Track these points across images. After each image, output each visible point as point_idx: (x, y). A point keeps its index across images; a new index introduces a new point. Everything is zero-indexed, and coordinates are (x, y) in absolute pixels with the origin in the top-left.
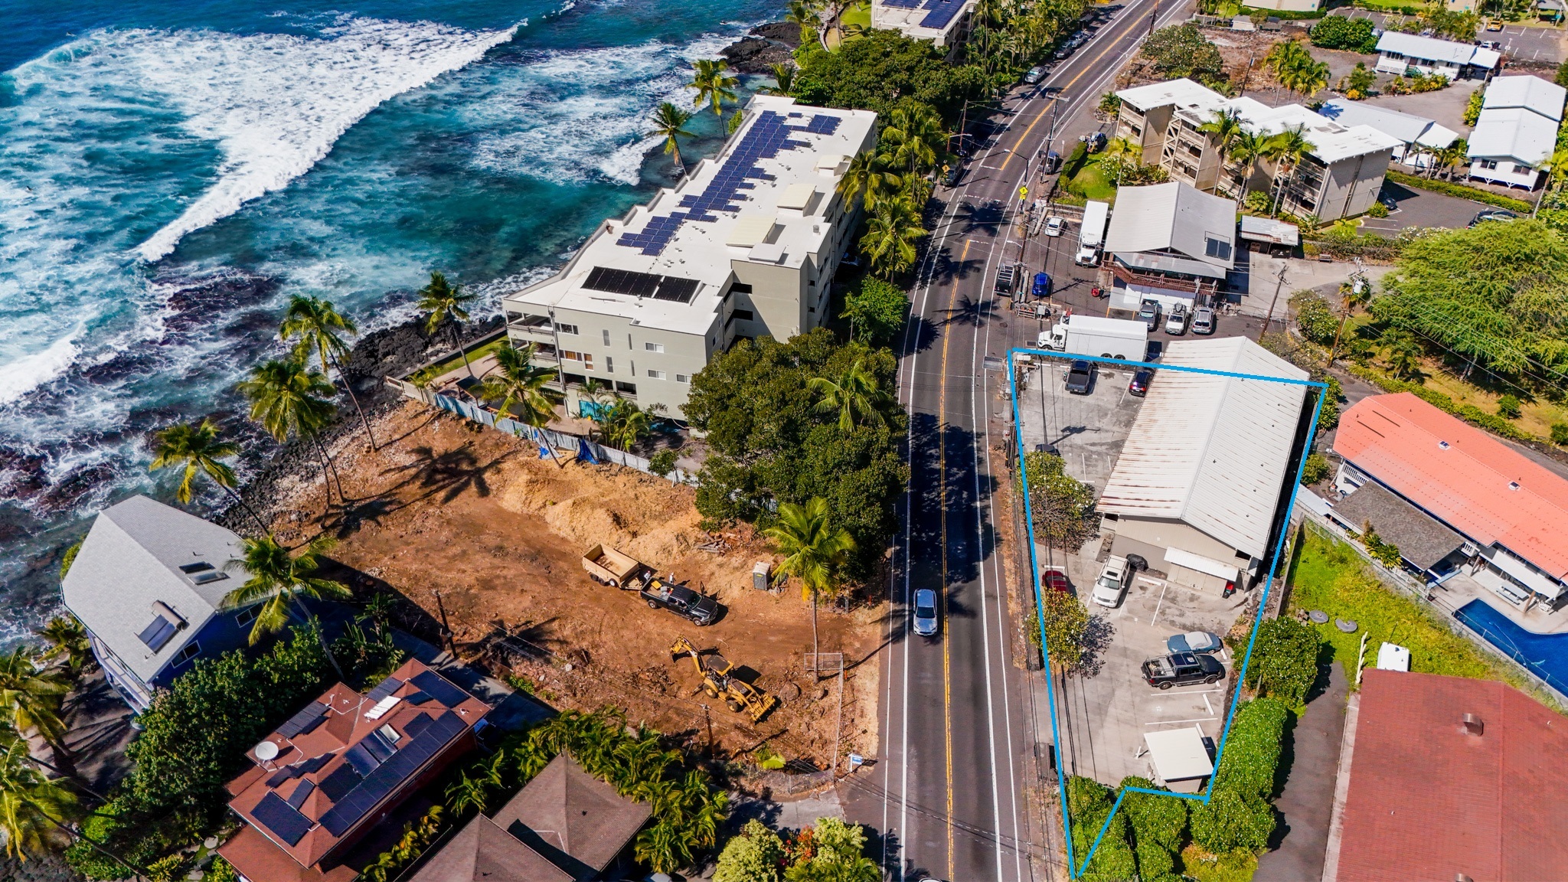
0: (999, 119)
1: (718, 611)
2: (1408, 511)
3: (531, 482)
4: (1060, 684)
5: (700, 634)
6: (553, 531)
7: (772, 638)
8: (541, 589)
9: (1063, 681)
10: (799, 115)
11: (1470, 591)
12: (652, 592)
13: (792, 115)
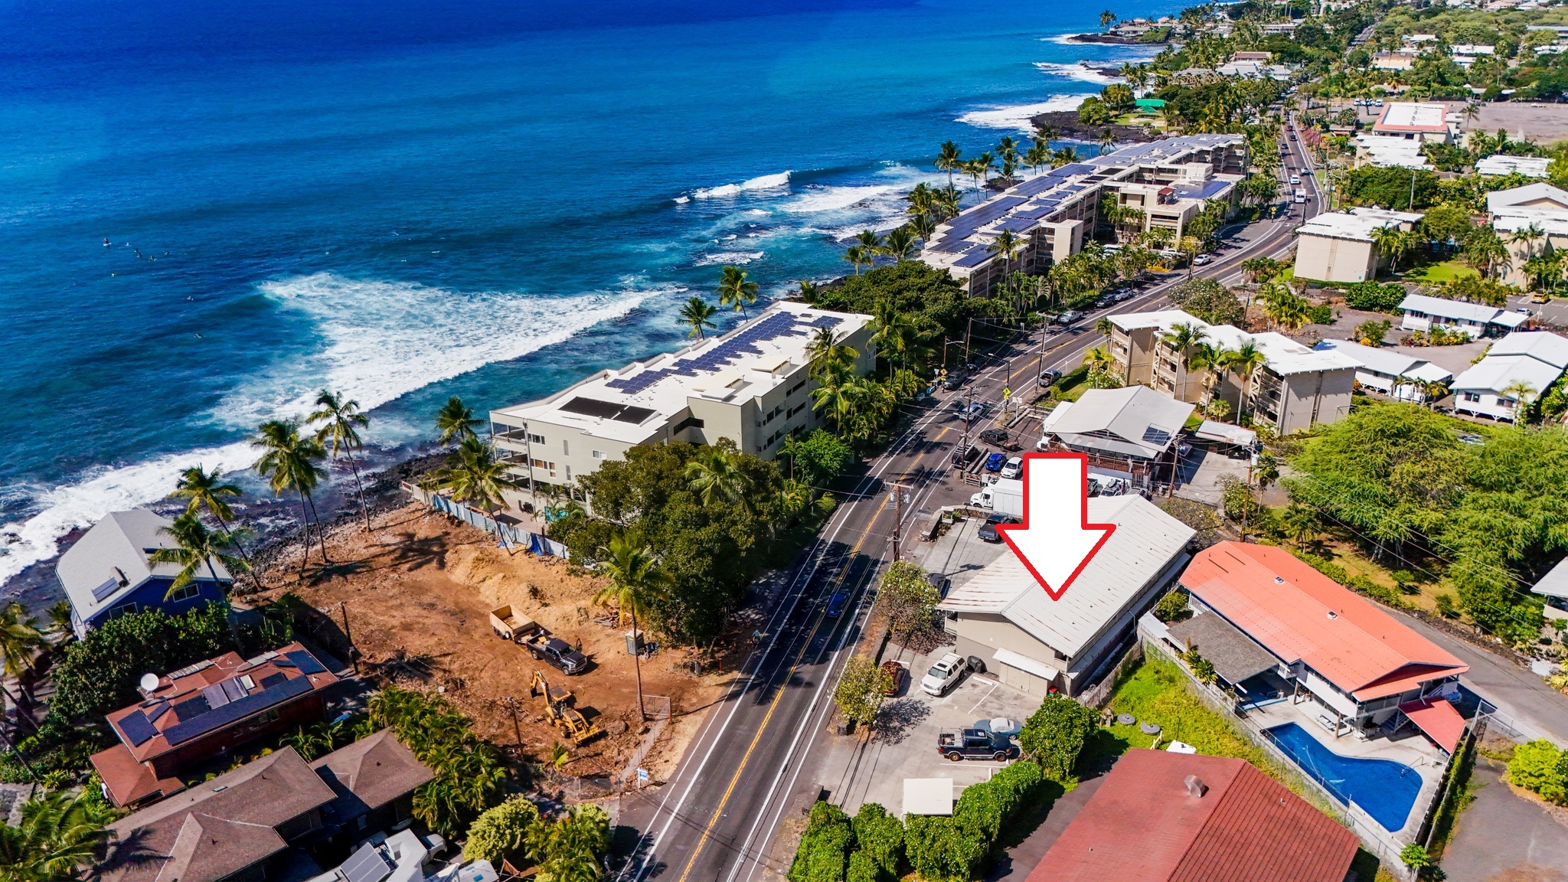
0: (1022, 347)
1: (587, 665)
2: (1236, 636)
3: (478, 559)
4: (860, 746)
5: (562, 681)
6: (481, 598)
7: (625, 690)
8: (446, 636)
9: (865, 745)
10: (809, 316)
11: (1289, 715)
12: (538, 645)
13: (803, 315)
